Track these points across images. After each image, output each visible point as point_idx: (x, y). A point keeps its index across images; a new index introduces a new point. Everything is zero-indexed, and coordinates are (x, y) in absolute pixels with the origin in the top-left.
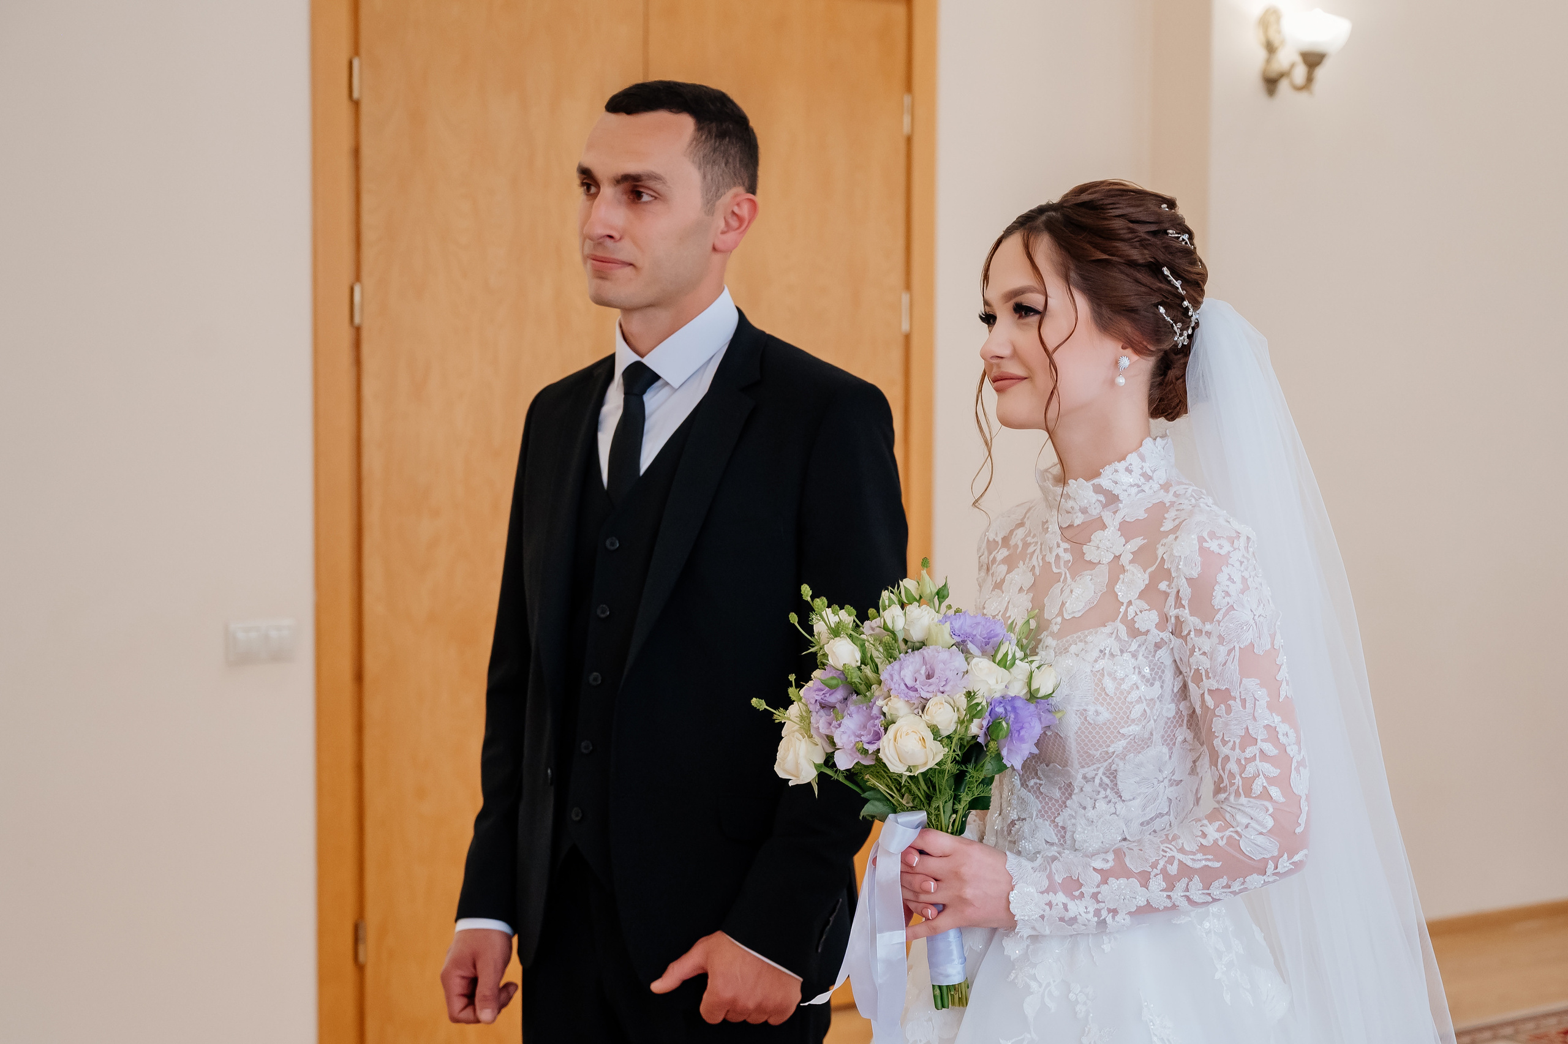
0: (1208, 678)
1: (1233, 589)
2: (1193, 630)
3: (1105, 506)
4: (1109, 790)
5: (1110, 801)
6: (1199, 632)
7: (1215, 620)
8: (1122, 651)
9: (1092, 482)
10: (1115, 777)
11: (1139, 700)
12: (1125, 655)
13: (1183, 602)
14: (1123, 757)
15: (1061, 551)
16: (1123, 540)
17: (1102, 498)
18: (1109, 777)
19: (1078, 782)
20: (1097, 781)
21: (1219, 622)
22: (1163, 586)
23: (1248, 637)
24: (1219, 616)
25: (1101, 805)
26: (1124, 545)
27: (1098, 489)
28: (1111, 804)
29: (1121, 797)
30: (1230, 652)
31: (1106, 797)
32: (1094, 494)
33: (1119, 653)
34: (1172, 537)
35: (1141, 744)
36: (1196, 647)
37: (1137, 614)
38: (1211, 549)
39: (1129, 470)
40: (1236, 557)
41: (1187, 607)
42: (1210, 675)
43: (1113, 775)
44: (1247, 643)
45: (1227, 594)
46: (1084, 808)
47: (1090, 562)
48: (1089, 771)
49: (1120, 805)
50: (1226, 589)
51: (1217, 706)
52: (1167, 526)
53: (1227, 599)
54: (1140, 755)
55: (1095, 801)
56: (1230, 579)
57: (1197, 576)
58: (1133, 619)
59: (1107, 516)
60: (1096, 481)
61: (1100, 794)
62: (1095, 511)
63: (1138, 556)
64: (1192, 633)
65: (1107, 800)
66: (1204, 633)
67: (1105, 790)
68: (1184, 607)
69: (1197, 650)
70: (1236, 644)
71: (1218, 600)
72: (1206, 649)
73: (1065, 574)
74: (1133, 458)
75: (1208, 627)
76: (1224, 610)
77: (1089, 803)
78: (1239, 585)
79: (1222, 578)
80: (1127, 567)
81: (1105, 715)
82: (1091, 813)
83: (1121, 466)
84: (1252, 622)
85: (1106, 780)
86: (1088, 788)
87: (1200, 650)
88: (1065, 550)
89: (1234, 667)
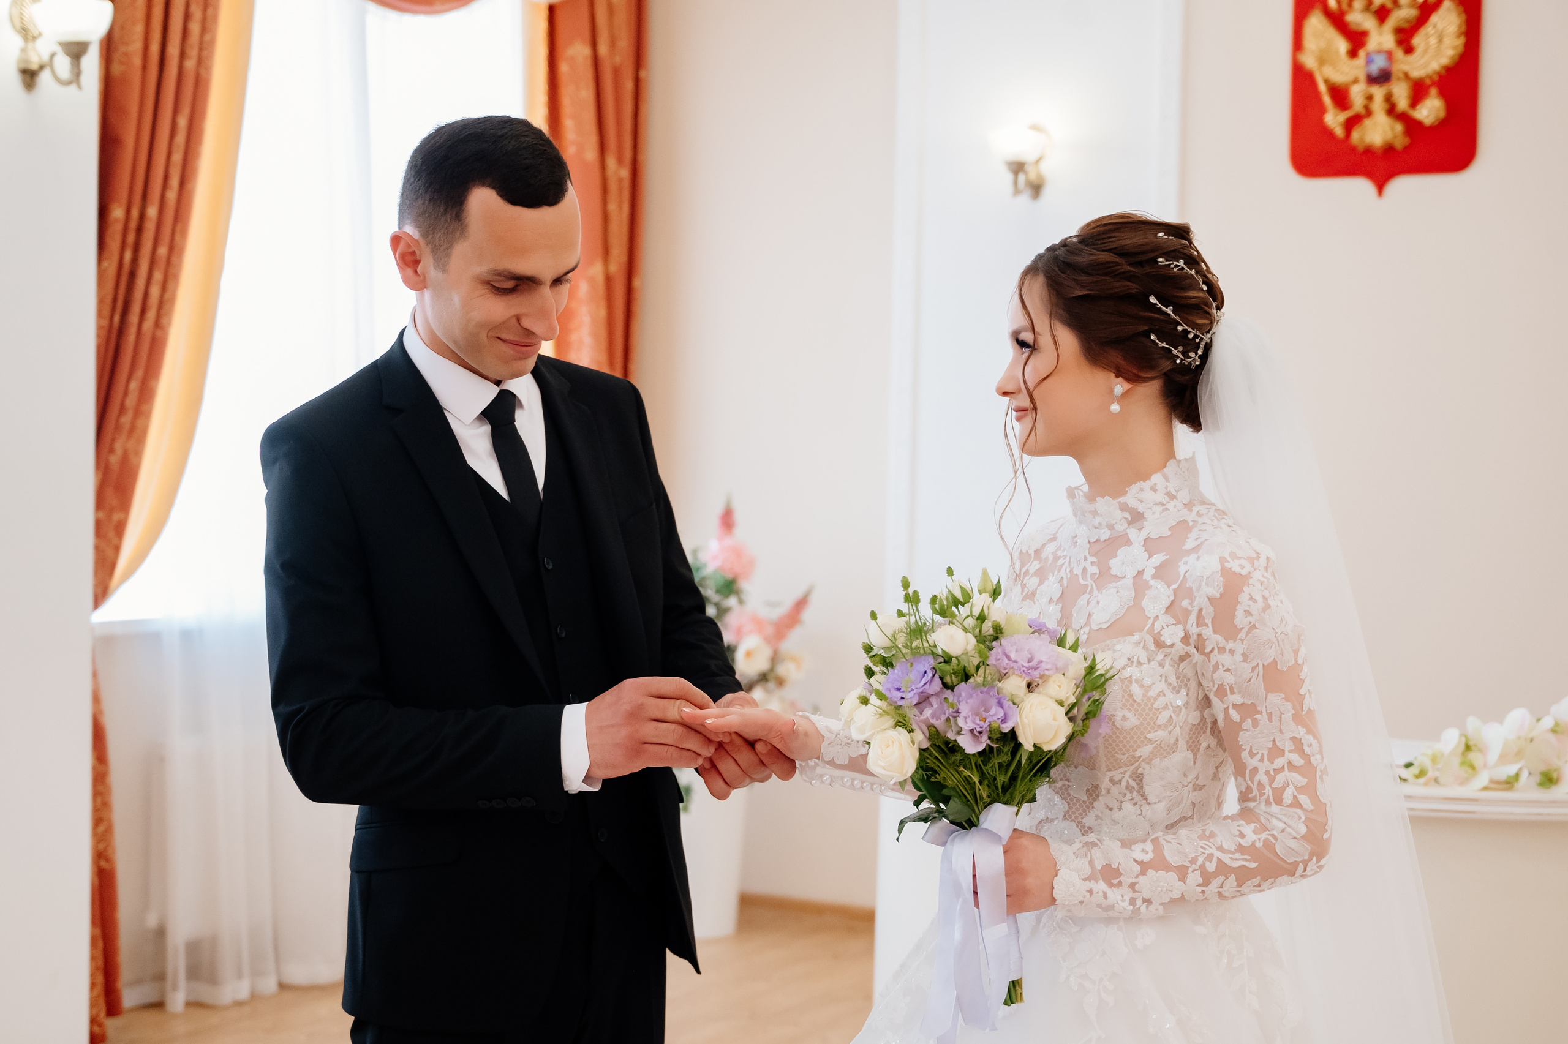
0: (1232, 693)
1: (1255, 608)
2: (1216, 647)
3: (1130, 523)
4: (1135, 793)
5: (1135, 804)
6: (1222, 650)
7: (1238, 638)
8: (1149, 661)
9: (1119, 500)
10: (1141, 780)
11: (1166, 707)
12: (1152, 663)
13: (1206, 621)
14: (1149, 761)
15: (1088, 564)
16: (1146, 555)
17: (1127, 515)
18: (1135, 780)
19: (1105, 784)
20: (1124, 783)
21: (1242, 641)
22: (1185, 603)
23: (1271, 654)
24: (1242, 635)
25: (1128, 806)
26: (1147, 560)
27: (1124, 507)
28: (1137, 806)
29: (1146, 800)
30: (1253, 669)
31: (1132, 799)
32: (1120, 512)
33: (1146, 661)
34: (1193, 556)
35: (1165, 750)
36: (1220, 664)
37: (1163, 628)
38: (1233, 569)
39: (1154, 489)
40: (1257, 575)
41: (1210, 625)
42: (1235, 690)
43: (1139, 778)
44: (1270, 660)
45: (1248, 613)
46: (1111, 809)
47: (1116, 576)
48: (1116, 775)
49: (1145, 807)
50: (1247, 608)
51: (1243, 720)
52: (1190, 544)
53: (1250, 618)
54: (1165, 759)
55: (1122, 802)
56: (1251, 598)
57: (1219, 596)
58: (1159, 632)
59: (1132, 533)
60: (1122, 499)
61: (1127, 796)
62: (1120, 527)
63: (1160, 572)
64: (1216, 650)
65: (1134, 802)
66: (1227, 651)
67: (1131, 792)
68: (1207, 625)
69: (1221, 667)
70: (1259, 661)
71: (1240, 619)
72: (1227, 665)
73: (1092, 585)
74: (1157, 478)
75: (1230, 645)
76: (1246, 629)
77: (1115, 805)
78: (1261, 604)
79: (1244, 598)
80: (1152, 582)
81: (1133, 720)
82: (1117, 815)
83: (1146, 485)
84: (1274, 640)
85: (1133, 783)
86: (1115, 790)
87: (1223, 666)
88: (1092, 563)
89: (1258, 683)
